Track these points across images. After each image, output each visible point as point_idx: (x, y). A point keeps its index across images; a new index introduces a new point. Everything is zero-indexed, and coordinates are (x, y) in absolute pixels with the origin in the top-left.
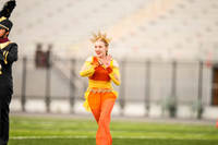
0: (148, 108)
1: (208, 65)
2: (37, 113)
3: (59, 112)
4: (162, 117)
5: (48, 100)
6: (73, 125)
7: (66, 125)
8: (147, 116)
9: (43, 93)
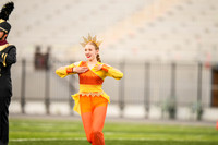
0: (147, 109)
1: (207, 66)
2: (37, 115)
3: (59, 115)
4: (162, 118)
5: (47, 102)
6: (73, 127)
7: (65, 127)
8: (147, 117)
9: (43, 95)
